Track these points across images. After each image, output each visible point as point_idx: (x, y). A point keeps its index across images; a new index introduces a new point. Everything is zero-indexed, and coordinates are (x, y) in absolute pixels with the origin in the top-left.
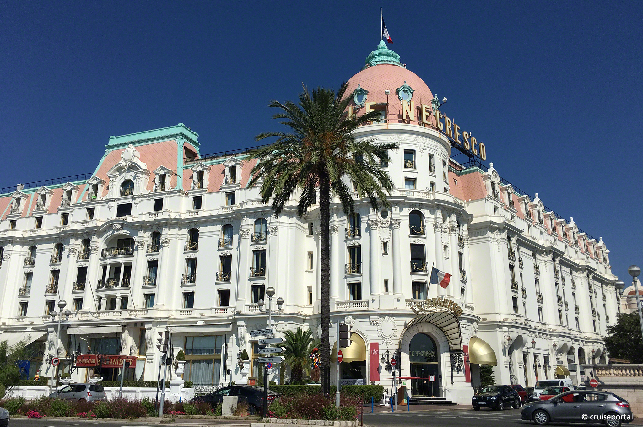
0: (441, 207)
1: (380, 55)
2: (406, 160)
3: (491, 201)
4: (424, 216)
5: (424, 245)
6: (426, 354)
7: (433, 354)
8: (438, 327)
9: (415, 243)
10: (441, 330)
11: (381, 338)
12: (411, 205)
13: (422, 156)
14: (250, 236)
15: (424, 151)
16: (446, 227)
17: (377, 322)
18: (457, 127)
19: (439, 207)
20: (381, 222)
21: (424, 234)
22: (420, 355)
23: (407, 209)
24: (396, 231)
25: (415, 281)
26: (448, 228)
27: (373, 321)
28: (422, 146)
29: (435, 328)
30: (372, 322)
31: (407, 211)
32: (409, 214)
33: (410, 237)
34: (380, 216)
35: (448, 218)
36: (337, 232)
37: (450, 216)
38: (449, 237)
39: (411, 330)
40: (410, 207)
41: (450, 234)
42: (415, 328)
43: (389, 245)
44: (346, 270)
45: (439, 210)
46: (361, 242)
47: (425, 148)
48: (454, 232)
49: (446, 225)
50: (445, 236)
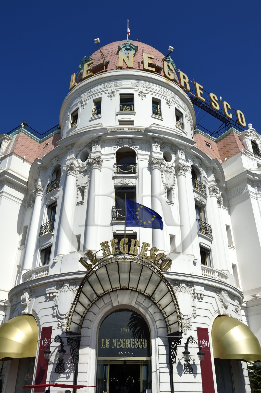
0: (158, 140)
2: (122, 105)
3: (251, 157)
4: (137, 153)
5: (134, 188)
6: (130, 343)
7: (143, 343)
8: (145, 296)
9: (120, 185)
10: (152, 301)
11: (56, 319)
12: (118, 142)
13: (142, 99)
15: (145, 94)
16: (170, 166)
17: (54, 294)
18: (198, 85)
19: (155, 140)
20: (79, 166)
21: (135, 172)
22: (120, 345)
23: (113, 147)
25: (117, 232)
26: (173, 168)
27: (50, 294)
28: (143, 90)
29: (141, 299)
30: (48, 295)
31: (113, 150)
32: (115, 152)
33: (113, 178)
34: (79, 160)
35: (173, 156)
36: (41, 193)
37: (176, 153)
38: (176, 179)
39: (101, 304)
40: (117, 145)
41: (177, 174)
42: (106, 299)
43: (87, 190)
44: (40, 233)
45: (156, 144)
46: (59, 195)
47: (146, 92)
48: (180, 171)
49: (170, 163)
50: (168, 176)
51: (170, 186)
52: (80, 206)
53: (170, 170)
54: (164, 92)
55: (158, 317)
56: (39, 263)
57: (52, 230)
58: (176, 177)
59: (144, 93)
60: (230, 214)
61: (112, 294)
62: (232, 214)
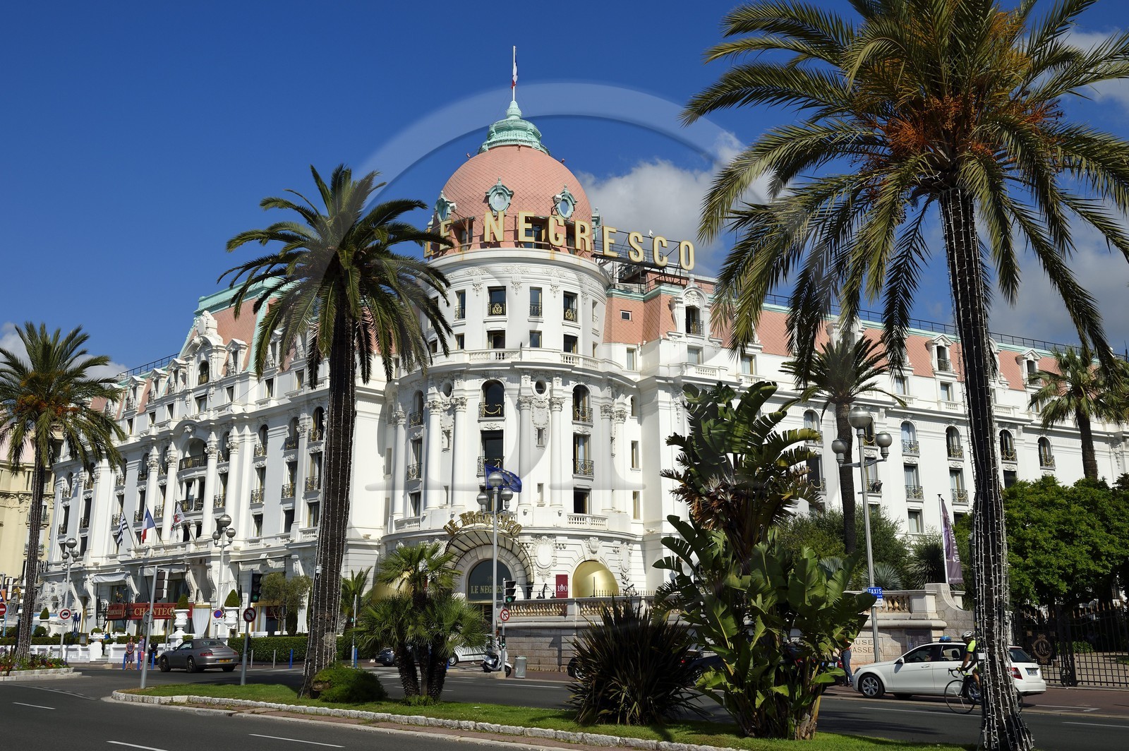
0: (527, 372)
1: (499, 130)
2: (492, 304)
3: (679, 339)
4: (505, 387)
5: (500, 433)
9: (487, 429)
10: (512, 553)
12: (483, 374)
13: (517, 294)
14: (306, 434)
15: (522, 285)
16: (543, 400)
19: (524, 372)
20: (443, 403)
21: (502, 415)
22: (487, 590)
23: (478, 380)
24: (460, 415)
25: (482, 485)
26: (547, 401)
28: (517, 277)
31: (478, 383)
32: (480, 388)
33: (479, 421)
34: (442, 393)
35: (548, 385)
36: (404, 420)
37: (551, 381)
38: (550, 415)
39: (468, 557)
40: (483, 377)
41: (551, 408)
42: (473, 553)
43: (452, 435)
44: (408, 475)
45: (526, 376)
46: (423, 433)
47: (522, 280)
48: (555, 406)
49: (542, 396)
50: (540, 413)
51: (541, 427)
52: (446, 453)
53: (543, 405)
54: (547, 273)
55: (518, 567)
56: (411, 514)
57: (419, 476)
58: (549, 411)
59: (518, 283)
60: (640, 422)
61: (477, 549)
62: (644, 423)
